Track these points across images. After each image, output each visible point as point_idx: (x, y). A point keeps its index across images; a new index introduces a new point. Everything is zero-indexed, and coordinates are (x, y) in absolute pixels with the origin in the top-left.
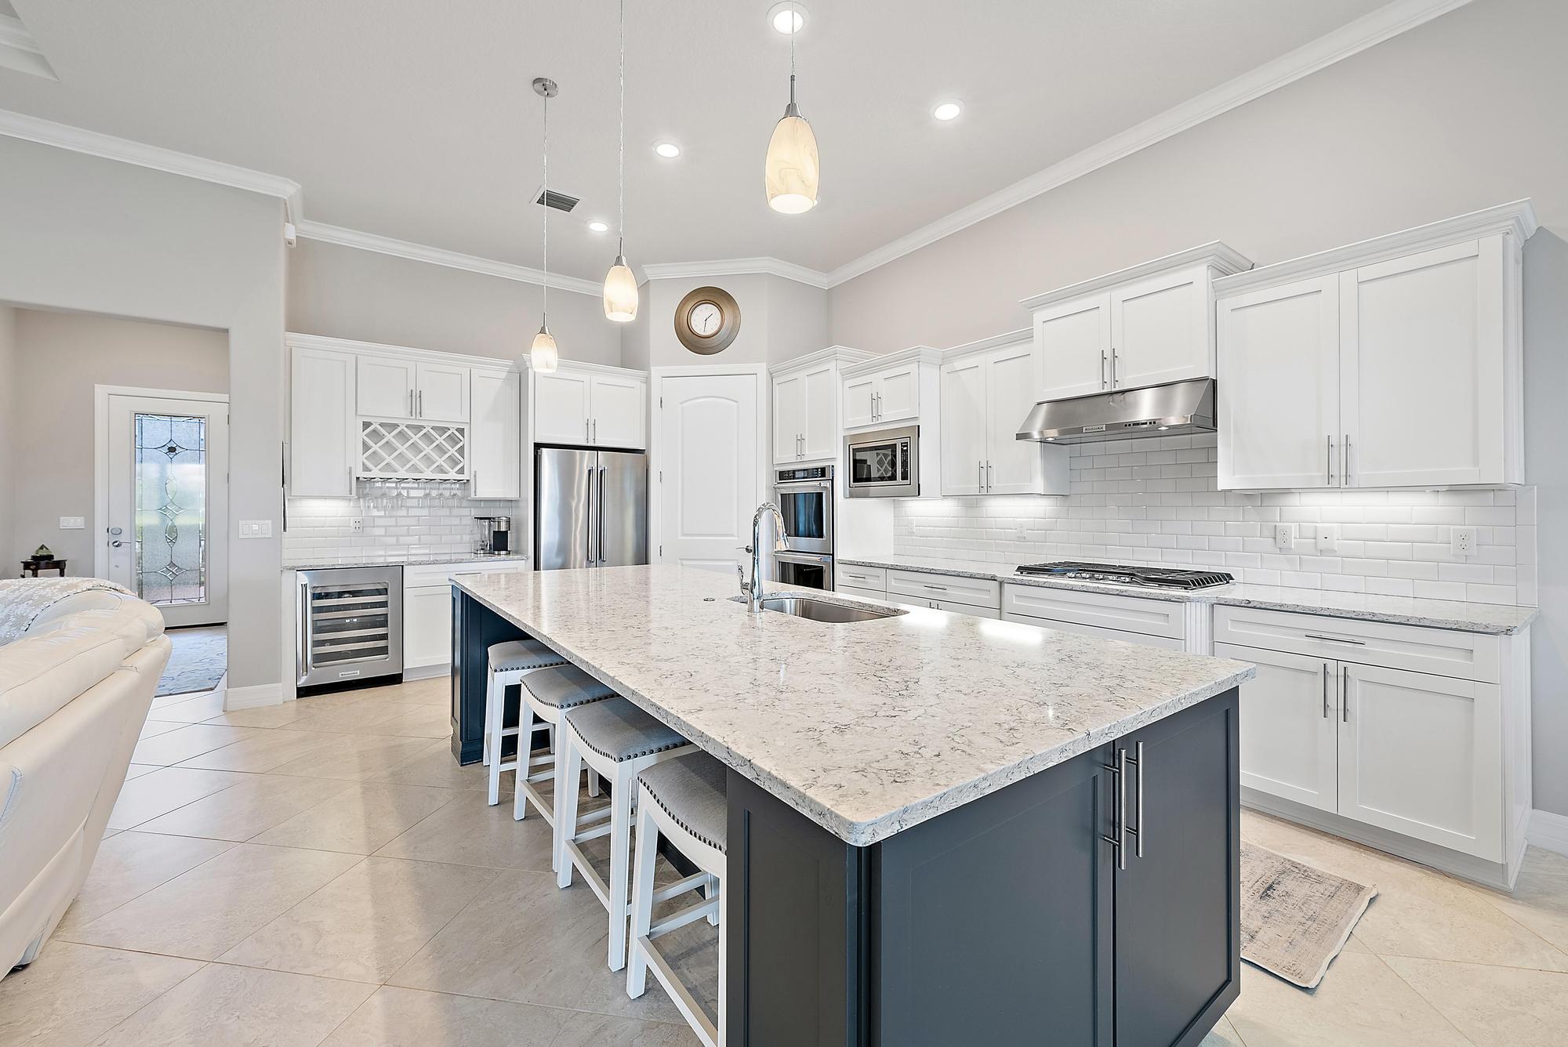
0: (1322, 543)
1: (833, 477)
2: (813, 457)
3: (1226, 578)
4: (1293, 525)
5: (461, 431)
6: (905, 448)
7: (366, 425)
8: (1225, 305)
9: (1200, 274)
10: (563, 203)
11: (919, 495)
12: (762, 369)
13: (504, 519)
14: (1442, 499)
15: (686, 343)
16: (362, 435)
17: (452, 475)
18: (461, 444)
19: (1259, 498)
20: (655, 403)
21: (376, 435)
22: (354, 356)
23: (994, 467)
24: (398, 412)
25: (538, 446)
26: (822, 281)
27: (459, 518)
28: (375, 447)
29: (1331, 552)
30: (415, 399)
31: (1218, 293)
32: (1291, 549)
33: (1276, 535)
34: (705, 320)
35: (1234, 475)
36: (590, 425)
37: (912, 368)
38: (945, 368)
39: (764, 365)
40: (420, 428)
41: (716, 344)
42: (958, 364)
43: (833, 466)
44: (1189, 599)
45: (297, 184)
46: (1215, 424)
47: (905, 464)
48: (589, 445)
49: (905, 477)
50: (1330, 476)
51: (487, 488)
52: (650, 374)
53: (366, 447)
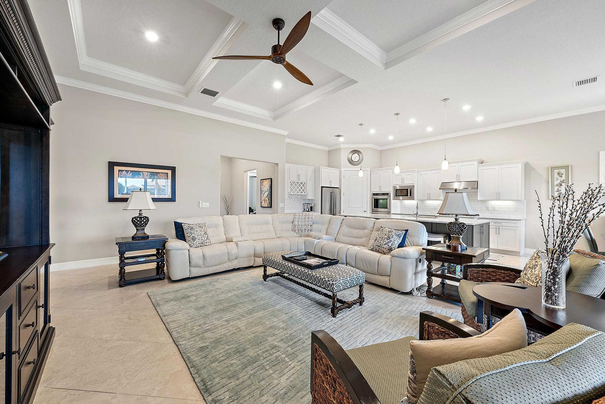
0: (494, 209)
1: (390, 195)
2: (384, 191)
3: (478, 215)
4: (489, 206)
5: (305, 183)
6: (411, 189)
7: (290, 182)
8: (480, 168)
9: (476, 163)
11: (414, 199)
13: (313, 203)
14: (513, 202)
15: (351, 163)
17: (303, 193)
18: (305, 186)
19: (483, 201)
20: (342, 177)
21: (292, 184)
22: (289, 167)
23: (431, 194)
25: (322, 187)
26: (380, 148)
28: (292, 187)
29: (496, 210)
30: (299, 176)
31: (478, 167)
32: (489, 210)
33: (487, 208)
34: (355, 158)
35: (480, 197)
36: (330, 182)
37: (413, 173)
38: (419, 174)
39: (369, 169)
40: (298, 183)
41: (358, 163)
42: (422, 173)
43: (390, 193)
44: (475, 218)
46: (478, 189)
47: (410, 193)
48: (330, 186)
49: (410, 195)
50: (496, 198)
51: (309, 197)
52: (341, 170)
53: (290, 187)
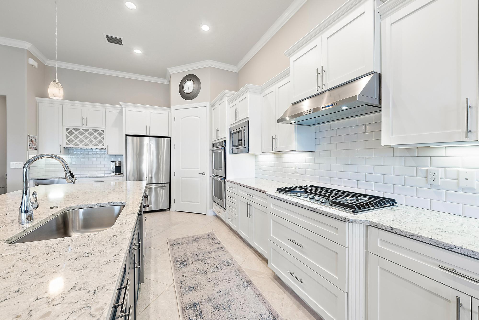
0: (463, 184)
1: (225, 145)
2: (221, 137)
4: (440, 169)
5: (103, 131)
6: (245, 131)
7: (67, 129)
10: (118, 41)
11: (249, 152)
12: (208, 104)
13: (118, 162)
15: (182, 96)
16: (66, 133)
17: (100, 146)
18: (103, 136)
19: (416, 151)
20: (173, 119)
21: (71, 133)
22: (62, 105)
23: (278, 138)
24: (78, 124)
25: (127, 135)
26: (234, 69)
27: (107, 162)
28: (71, 137)
29: (471, 190)
30: (85, 120)
32: (438, 185)
33: (427, 175)
34: (189, 86)
35: (392, 135)
36: (148, 128)
37: (246, 95)
38: (263, 94)
39: (209, 102)
40: (86, 130)
41: (192, 96)
42: (267, 92)
43: (225, 141)
45: (31, 44)
47: (245, 138)
48: (147, 135)
49: (245, 144)
50: (468, 132)
51: (112, 151)
52: (171, 109)
53: (67, 137)
